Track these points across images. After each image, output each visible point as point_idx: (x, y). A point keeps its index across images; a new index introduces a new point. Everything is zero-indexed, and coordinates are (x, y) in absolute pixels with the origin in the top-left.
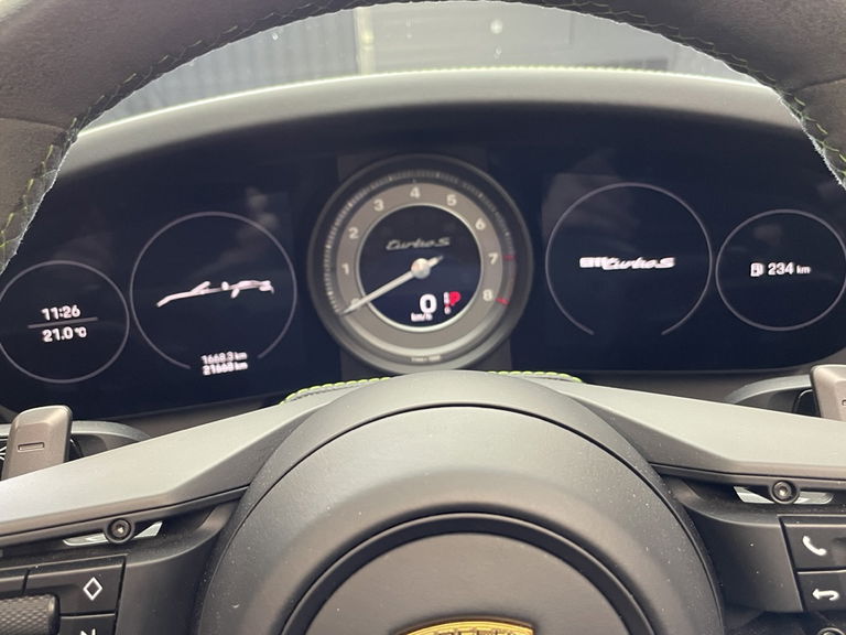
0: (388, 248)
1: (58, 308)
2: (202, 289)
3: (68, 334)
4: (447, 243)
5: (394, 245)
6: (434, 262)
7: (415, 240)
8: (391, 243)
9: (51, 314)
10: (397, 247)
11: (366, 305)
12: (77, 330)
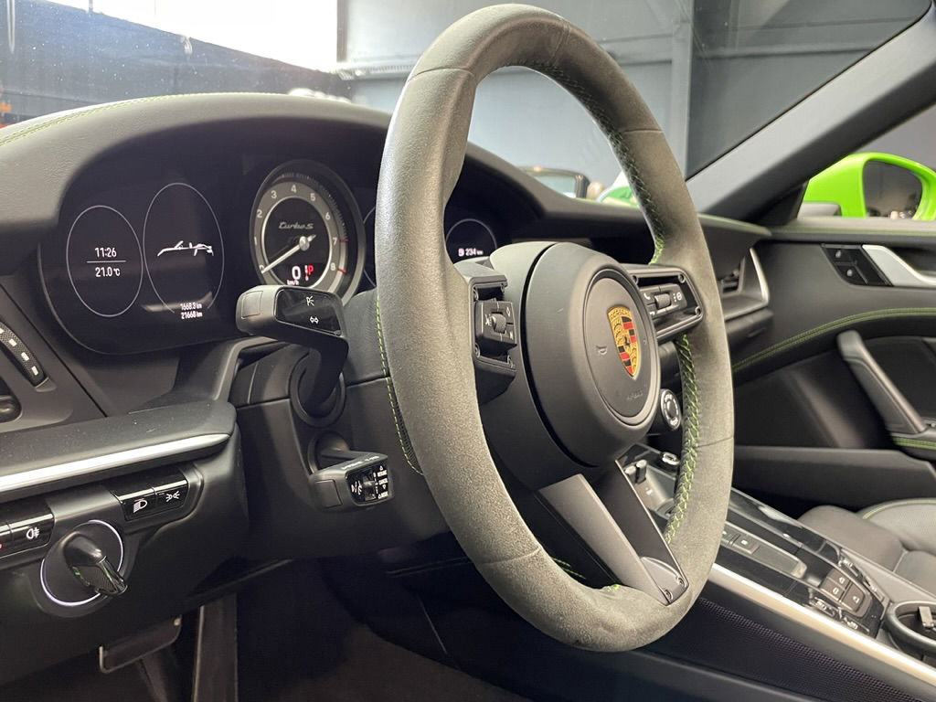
0: (280, 227)
1: (105, 248)
2: (178, 247)
3: (110, 272)
4: (311, 227)
5: (283, 225)
6: (310, 239)
7: (294, 224)
8: (282, 224)
9: (100, 252)
10: (285, 227)
11: (269, 271)
12: (116, 270)
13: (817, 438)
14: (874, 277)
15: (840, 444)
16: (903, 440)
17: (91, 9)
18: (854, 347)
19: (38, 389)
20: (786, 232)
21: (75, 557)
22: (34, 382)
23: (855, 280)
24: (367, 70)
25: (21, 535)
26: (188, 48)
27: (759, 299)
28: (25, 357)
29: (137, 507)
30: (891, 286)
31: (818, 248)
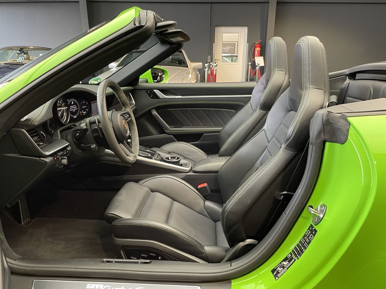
13: (150, 134)
14: (156, 97)
15: (155, 134)
16: (167, 131)
18: (155, 113)
20: (137, 87)
23: (153, 98)
27: (133, 104)
30: (160, 98)
31: (144, 91)
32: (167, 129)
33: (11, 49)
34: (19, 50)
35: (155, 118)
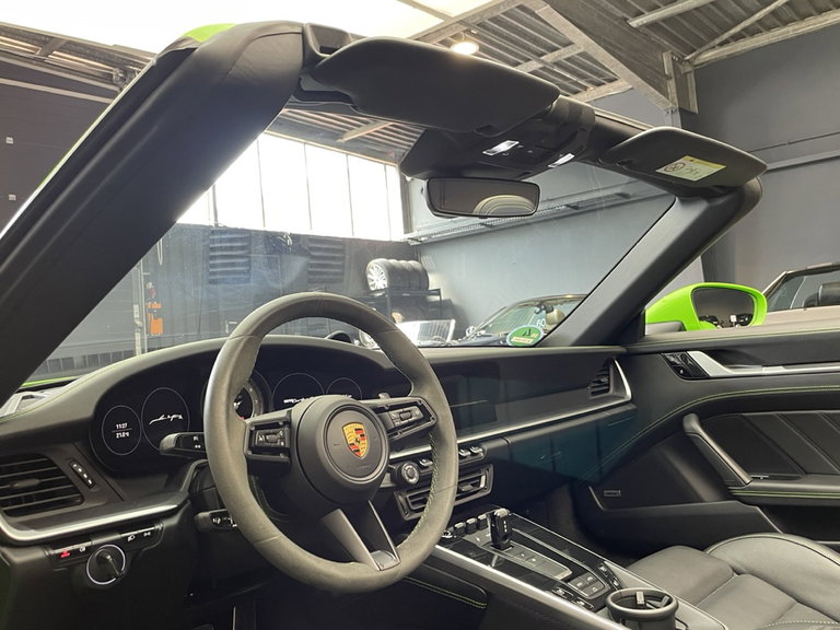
1: (121, 424)
2: (161, 418)
9: (119, 426)
12: (127, 433)
14: (696, 373)
15: (706, 499)
16: (740, 491)
17: (216, 225)
18: (693, 425)
19: (92, 490)
20: (639, 346)
21: (101, 560)
22: (90, 487)
23: (686, 377)
24: (429, 236)
25: (78, 550)
26: (290, 241)
27: (623, 397)
28: (85, 476)
29: (130, 539)
30: (709, 378)
31: (660, 357)
32: (738, 483)
33: (526, 305)
34: (538, 306)
35: (692, 443)
